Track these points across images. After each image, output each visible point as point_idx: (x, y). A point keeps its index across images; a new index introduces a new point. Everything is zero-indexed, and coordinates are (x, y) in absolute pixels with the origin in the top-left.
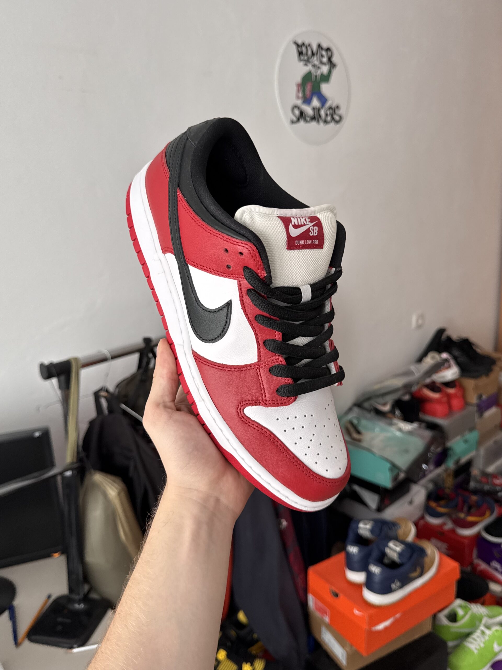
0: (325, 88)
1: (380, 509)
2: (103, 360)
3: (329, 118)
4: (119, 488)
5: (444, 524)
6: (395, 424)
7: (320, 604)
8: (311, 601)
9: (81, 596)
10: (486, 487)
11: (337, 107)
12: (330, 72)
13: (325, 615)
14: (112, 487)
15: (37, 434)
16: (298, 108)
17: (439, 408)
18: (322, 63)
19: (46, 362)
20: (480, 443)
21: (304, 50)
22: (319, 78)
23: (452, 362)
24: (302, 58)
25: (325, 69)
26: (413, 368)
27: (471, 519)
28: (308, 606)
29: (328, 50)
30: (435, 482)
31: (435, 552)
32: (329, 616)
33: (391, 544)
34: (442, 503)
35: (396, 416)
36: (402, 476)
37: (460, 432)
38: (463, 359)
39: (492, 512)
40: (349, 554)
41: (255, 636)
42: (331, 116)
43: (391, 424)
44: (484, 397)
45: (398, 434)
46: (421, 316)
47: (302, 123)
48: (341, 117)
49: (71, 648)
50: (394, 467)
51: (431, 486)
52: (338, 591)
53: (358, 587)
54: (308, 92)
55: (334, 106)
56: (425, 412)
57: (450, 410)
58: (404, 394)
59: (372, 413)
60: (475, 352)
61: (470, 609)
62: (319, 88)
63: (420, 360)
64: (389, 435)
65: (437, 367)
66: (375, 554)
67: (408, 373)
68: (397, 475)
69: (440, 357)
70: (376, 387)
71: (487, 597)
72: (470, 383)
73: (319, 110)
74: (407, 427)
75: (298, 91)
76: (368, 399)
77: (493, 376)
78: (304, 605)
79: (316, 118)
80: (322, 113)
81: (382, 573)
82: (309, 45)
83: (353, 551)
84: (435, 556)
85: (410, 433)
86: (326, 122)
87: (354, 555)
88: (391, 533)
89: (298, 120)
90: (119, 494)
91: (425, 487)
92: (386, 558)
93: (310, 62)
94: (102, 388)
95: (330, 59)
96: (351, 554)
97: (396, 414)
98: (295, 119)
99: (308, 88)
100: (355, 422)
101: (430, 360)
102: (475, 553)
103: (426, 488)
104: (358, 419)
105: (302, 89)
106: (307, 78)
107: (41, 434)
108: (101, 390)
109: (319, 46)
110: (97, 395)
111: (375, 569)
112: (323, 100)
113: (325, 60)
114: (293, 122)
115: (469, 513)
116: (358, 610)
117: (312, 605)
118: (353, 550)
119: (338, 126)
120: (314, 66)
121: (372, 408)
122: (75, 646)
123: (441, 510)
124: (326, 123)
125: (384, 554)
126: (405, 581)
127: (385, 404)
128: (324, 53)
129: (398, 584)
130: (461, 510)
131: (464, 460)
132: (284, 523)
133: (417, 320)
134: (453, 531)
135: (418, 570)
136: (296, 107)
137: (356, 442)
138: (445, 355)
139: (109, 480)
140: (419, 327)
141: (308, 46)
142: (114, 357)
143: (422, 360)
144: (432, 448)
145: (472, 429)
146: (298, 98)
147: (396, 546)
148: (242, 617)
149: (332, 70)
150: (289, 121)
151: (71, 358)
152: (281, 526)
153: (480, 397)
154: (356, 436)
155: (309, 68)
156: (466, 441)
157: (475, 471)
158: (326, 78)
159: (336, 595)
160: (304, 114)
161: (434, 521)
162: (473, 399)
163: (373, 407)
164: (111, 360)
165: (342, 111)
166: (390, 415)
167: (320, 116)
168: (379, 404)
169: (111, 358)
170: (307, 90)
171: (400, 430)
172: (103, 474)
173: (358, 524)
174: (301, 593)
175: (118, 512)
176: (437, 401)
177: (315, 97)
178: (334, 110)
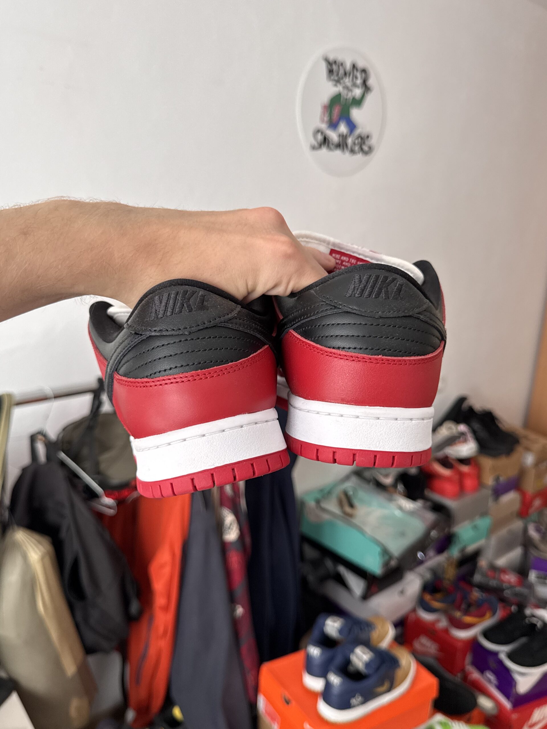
0: (356, 114)
1: (365, 597)
2: (44, 399)
3: (357, 148)
5: (438, 621)
6: (395, 501)
7: (271, 709)
8: (262, 703)
10: (493, 583)
11: (368, 137)
12: (363, 96)
13: (275, 722)
14: (36, 549)
16: (322, 133)
17: (449, 487)
18: (354, 85)
20: (492, 530)
21: (335, 67)
22: (349, 101)
23: (470, 436)
24: (332, 77)
25: (358, 92)
27: (468, 619)
28: (257, 709)
29: (364, 71)
30: (434, 571)
31: (410, 663)
32: (278, 723)
33: (358, 650)
34: (438, 596)
35: (397, 491)
36: (393, 563)
37: (470, 516)
38: (483, 434)
39: (494, 613)
42: (359, 145)
43: (391, 500)
44: (502, 479)
45: (398, 513)
47: (324, 150)
48: (370, 148)
50: (385, 552)
51: (428, 576)
52: (290, 698)
53: (313, 695)
54: (335, 116)
55: (364, 134)
56: (432, 489)
57: (461, 489)
59: (371, 483)
60: (497, 427)
62: (348, 113)
63: (434, 429)
64: (386, 512)
65: (451, 441)
66: (339, 660)
68: (389, 562)
69: (457, 429)
71: (475, 713)
72: (487, 463)
73: (346, 137)
74: (408, 505)
75: (324, 114)
77: (515, 457)
78: (253, 706)
79: (342, 145)
80: (350, 141)
81: (342, 684)
82: (342, 64)
83: (313, 652)
84: (411, 666)
85: (412, 513)
86: (352, 151)
87: (314, 658)
89: (320, 146)
90: (42, 559)
91: (422, 576)
92: (350, 666)
93: (340, 83)
94: (40, 431)
95: (364, 82)
97: (398, 488)
98: (316, 145)
99: (336, 111)
100: (351, 493)
101: (445, 431)
102: (468, 659)
104: (355, 490)
105: (329, 112)
106: (336, 100)
108: (38, 433)
109: (354, 66)
110: (33, 439)
111: (335, 679)
112: (352, 126)
113: (359, 81)
114: (313, 147)
115: (467, 612)
116: (310, 725)
117: (263, 708)
118: (315, 651)
119: (367, 158)
120: (346, 88)
121: (372, 478)
123: (436, 605)
124: (352, 153)
126: (368, 697)
127: (386, 476)
128: (359, 75)
129: (360, 699)
130: (459, 608)
131: (471, 548)
132: (240, 610)
134: (446, 631)
135: (387, 685)
136: (318, 131)
137: (348, 518)
138: (462, 428)
139: (33, 540)
141: (340, 65)
142: (58, 396)
143: (436, 430)
144: (433, 533)
145: (484, 514)
146: (322, 121)
147: (364, 653)
148: (177, 712)
149: (366, 94)
150: (309, 145)
151: (5, 393)
152: (235, 613)
153: (497, 479)
154: (348, 509)
155: (339, 89)
156: (475, 527)
157: (483, 563)
158: (358, 102)
159: (288, 702)
160: (328, 140)
161: (426, 617)
162: (489, 481)
163: (374, 478)
165: (373, 141)
166: (391, 489)
167: (346, 144)
168: (381, 474)
169: (53, 397)
170: (335, 113)
171: (400, 508)
172: (28, 532)
173: (325, 620)
174: (251, 691)
175: (39, 580)
176: (448, 479)
177: (343, 123)
178: (363, 139)
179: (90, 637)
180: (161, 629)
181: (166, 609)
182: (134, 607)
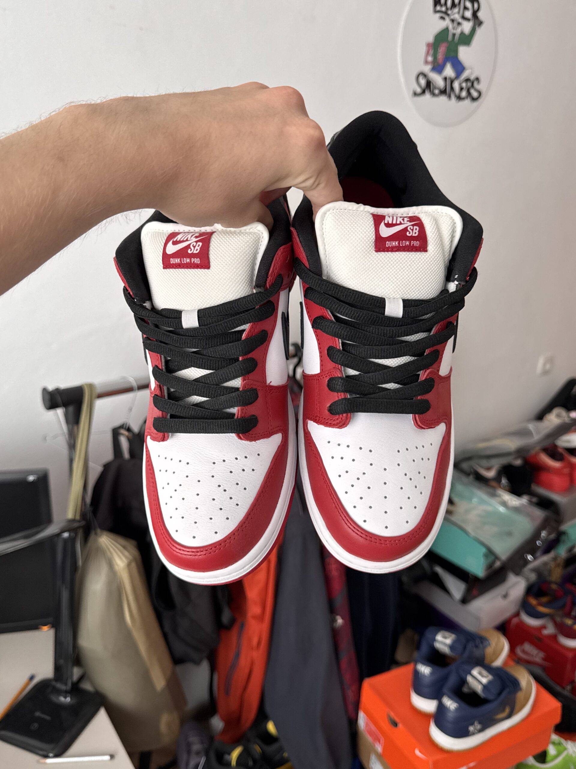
0: (464, 53)
1: (465, 601)
2: (128, 390)
3: (464, 94)
4: (130, 557)
5: (544, 627)
6: (499, 496)
7: (373, 728)
8: (362, 720)
9: (69, 687)
11: (477, 79)
12: (473, 31)
13: (378, 743)
14: (121, 555)
15: (31, 478)
16: (425, 76)
17: (557, 480)
18: (464, 18)
19: (51, 387)
22: (457, 37)
24: (438, 8)
25: (467, 27)
26: (531, 426)
28: (357, 726)
30: (539, 572)
31: (531, 684)
32: (382, 745)
33: (475, 672)
34: (544, 600)
35: (502, 486)
36: (498, 564)
40: (419, 673)
41: (286, 755)
42: (466, 90)
43: (493, 495)
45: (502, 509)
46: (550, 360)
47: (428, 95)
48: (480, 94)
49: (46, 756)
50: (490, 552)
51: (533, 577)
52: (397, 720)
53: (425, 716)
54: (440, 56)
55: (472, 78)
56: (539, 483)
57: (571, 483)
58: (516, 458)
59: (471, 477)
61: (565, 749)
62: (456, 52)
63: (540, 416)
64: (490, 508)
65: (564, 429)
66: (452, 681)
67: (524, 433)
68: (493, 563)
69: (569, 417)
70: (482, 445)
73: (452, 82)
74: (513, 501)
75: (428, 53)
76: (469, 459)
78: (353, 722)
79: (447, 91)
80: (456, 85)
81: (458, 710)
83: (423, 671)
84: (531, 690)
85: (516, 510)
86: (459, 98)
87: (425, 676)
88: (477, 653)
89: (423, 92)
90: (129, 565)
92: (466, 686)
93: (448, 15)
94: (123, 425)
95: (475, 14)
96: (421, 674)
97: (502, 482)
98: (419, 90)
99: (442, 50)
101: (555, 418)
103: (527, 579)
105: (433, 50)
106: (442, 36)
107: (35, 478)
108: (122, 427)
110: (116, 433)
111: (450, 704)
112: (459, 68)
113: (468, 14)
114: (415, 94)
116: (420, 752)
117: (364, 726)
118: (424, 669)
119: (476, 104)
120: (453, 21)
121: (472, 471)
122: (51, 755)
123: (542, 609)
125: (463, 682)
127: (489, 469)
129: (479, 727)
130: (569, 615)
132: (340, 621)
133: (545, 365)
134: (554, 638)
135: (507, 710)
136: (422, 74)
138: (574, 415)
140: (545, 373)
143: (544, 418)
144: (544, 534)
146: (426, 62)
148: (271, 727)
149: (477, 29)
150: (411, 92)
151: (84, 384)
152: (334, 625)
155: (447, 23)
158: (466, 39)
159: (395, 724)
160: (432, 83)
161: (531, 622)
163: (474, 469)
164: (137, 390)
165: (482, 86)
166: (494, 484)
167: (452, 88)
168: (482, 467)
169: (137, 388)
170: (440, 52)
171: (504, 504)
172: (112, 535)
173: (435, 635)
174: (351, 707)
175: (125, 588)
176: (557, 472)
177: (449, 63)
178: (471, 82)
179: (180, 648)
180: (255, 641)
181: (260, 618)
182: (226, 616)
